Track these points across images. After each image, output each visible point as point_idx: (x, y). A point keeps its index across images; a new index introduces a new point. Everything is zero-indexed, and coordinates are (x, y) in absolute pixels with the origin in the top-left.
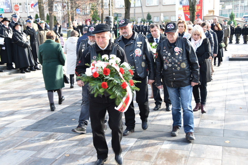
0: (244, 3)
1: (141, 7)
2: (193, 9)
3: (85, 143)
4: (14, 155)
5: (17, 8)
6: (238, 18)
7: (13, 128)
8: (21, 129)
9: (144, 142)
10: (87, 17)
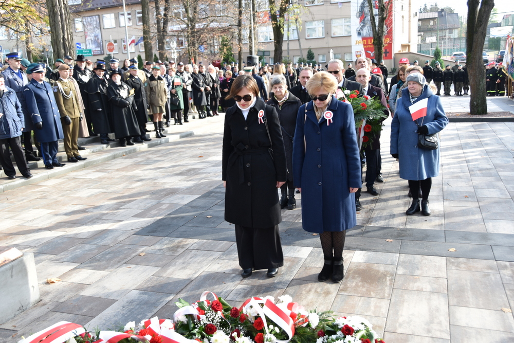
0: (453, 34)
1: (297, 42)
2: (379, 42)
4: (128, 272)
5: (111, 47)
6: (446, 56)
7: (122, 231)
8: (133, 233)
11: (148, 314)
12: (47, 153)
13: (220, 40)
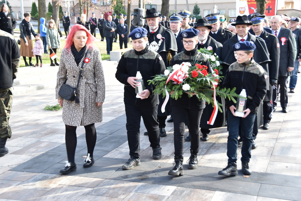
3: (102, 191)
8: (9, 169)
9: (185, 191)
10: (108, 8)
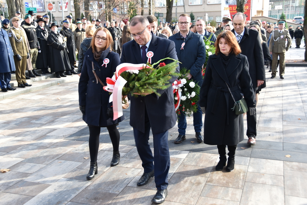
0: (295, 3)
1: (183, 8)
2: (241, 9)
3: (133, 155)
4: (59, 165)
5: (51, 7)
6: (288, 19)
8: (64, 138)
9: (196, 155)
11: (73, 195)
12: (3, 80)
13: (129, 4)
